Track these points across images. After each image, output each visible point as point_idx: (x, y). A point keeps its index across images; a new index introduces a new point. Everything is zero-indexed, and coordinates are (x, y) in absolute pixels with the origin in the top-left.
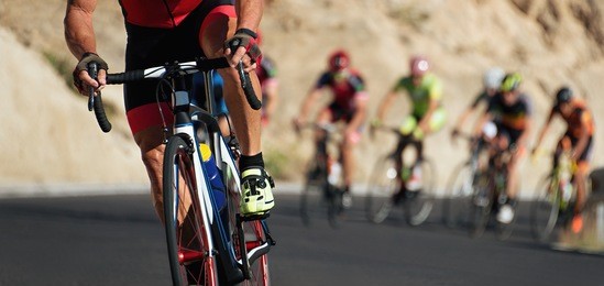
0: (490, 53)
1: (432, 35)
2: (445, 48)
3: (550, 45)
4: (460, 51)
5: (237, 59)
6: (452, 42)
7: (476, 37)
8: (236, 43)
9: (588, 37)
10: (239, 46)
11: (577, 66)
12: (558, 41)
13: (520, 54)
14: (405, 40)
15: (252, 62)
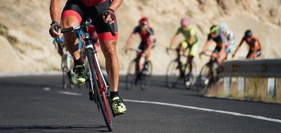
0: (177, 14)
1: (152, 6)
2: (157, 11)
3: (202, 10)
4: (164, 13)
5: (107, 20)
6: (160, 9)
7: (171, 7)
8: (106, 14)
9: (218, 6)
10: (108, 15)
11: (214, 18)
12: (206, 8)
13: (190, 13)
14: (140, 9)
15: (113, 20)
